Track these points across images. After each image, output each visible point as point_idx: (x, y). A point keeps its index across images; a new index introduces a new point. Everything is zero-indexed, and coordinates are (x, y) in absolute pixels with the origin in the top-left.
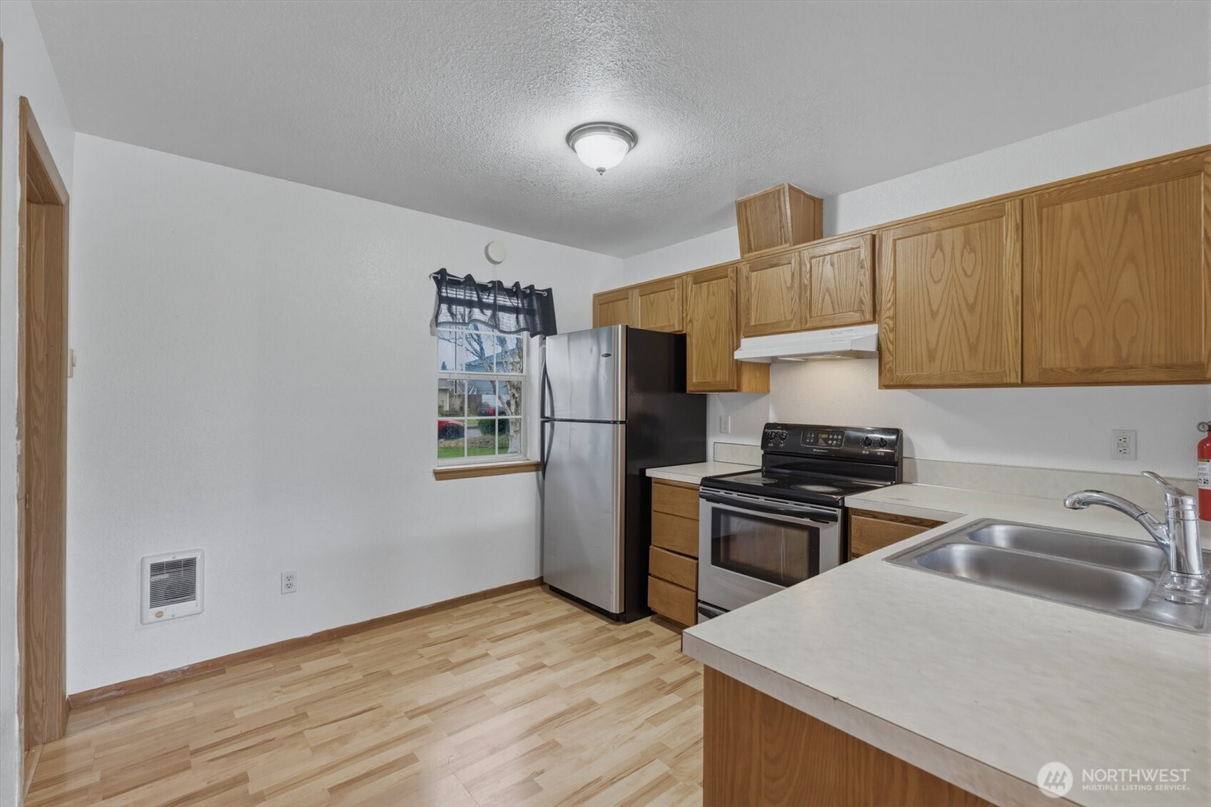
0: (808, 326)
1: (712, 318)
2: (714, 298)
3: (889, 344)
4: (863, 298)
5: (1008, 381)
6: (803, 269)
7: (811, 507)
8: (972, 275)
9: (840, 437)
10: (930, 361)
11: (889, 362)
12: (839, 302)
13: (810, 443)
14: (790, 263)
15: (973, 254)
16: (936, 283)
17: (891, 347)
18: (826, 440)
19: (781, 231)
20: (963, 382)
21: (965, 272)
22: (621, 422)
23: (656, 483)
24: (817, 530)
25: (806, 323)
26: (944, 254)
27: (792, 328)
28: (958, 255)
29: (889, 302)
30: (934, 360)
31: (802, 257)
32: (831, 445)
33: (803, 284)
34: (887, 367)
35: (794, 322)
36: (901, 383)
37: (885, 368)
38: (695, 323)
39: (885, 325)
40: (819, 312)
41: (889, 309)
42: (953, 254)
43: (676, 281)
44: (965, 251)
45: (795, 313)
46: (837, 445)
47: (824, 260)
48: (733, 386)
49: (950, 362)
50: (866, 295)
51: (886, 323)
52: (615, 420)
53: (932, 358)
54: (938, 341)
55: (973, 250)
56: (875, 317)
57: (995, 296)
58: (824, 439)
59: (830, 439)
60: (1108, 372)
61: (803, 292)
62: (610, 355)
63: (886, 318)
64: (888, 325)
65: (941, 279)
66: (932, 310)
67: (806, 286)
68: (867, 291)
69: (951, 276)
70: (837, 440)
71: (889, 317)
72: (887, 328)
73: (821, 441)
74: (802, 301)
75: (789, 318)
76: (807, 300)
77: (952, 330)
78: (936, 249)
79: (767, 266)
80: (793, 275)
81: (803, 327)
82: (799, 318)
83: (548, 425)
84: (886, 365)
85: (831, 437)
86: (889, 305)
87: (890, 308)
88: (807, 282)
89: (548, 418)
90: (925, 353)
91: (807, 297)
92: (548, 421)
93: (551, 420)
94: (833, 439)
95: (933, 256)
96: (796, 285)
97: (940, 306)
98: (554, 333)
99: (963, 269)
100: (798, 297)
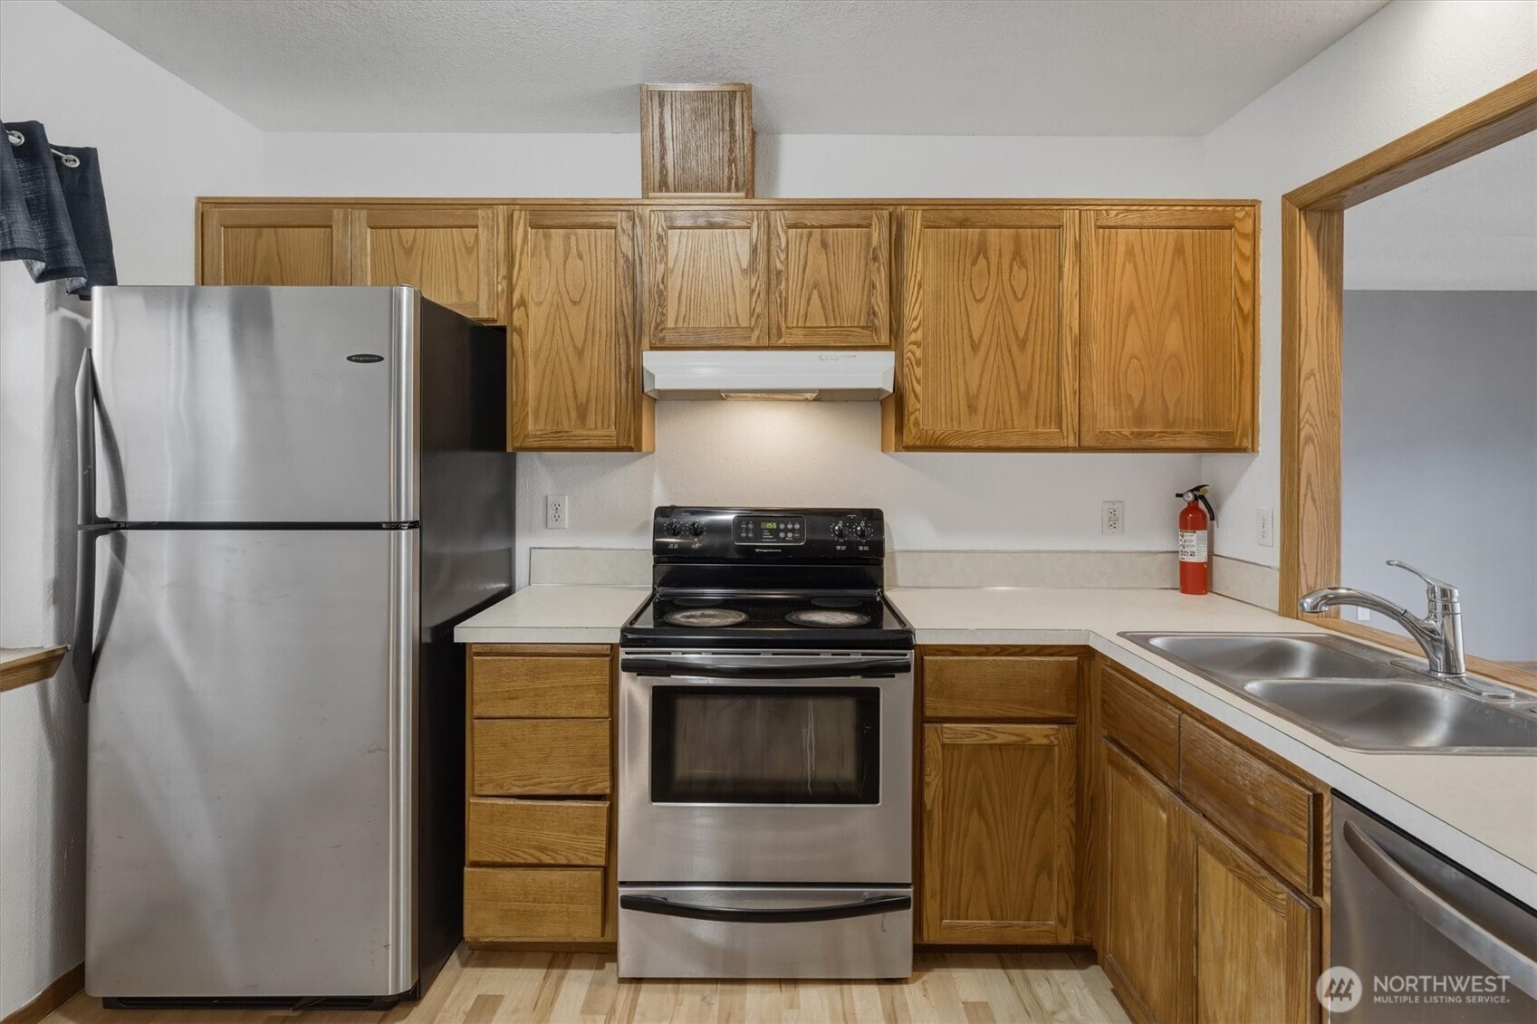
0: (780, 342)
1: (574, 303)
2: (580, 263)
3: (915, 383)
4: (877, 309)
5: (1066, 445)
6: (774, 242)
7: (863, 654)
8: (1023, 298)
9: (797, 526)
10: (970, 413)
11: (916, 411)
12: (836, 309)
13: (747, 539)
14: (749, 228)
15: (1024, 271)
16: (978, 301)
17: (918, 388)
18: (775, 532)
19: (730, 166)
20: (1014, 445)
21: (1014, 293)
22: (413, 525)
23: (478, 654)
24: (875, 692)
25: (780, 335)
26: (988, 263)
27: (753, 342)
28: (1006, 267)
29: (915, 319)
30: (976, 411)
31: (773, 224)
32: (784, 540)
33: (772, 268)
34: (912, 418)
35: (757, 332)
36: (932, 443)
37: (909, 420)
38: (532, 308)
39: (910, 354)
40: (801, 321)
41: (915, 330)
42: (1000, 263)
43: (481, 212)
44: (1015, 263)
45: (758, 316)
46: (795, 540)
47: (810, 235)
48: (629, 441)
49: (995, 415)
50: (880, 303)
51: (910, 351)
52: (394, 519)
53: (972, 409)
54: (980, 385)
55: (1023, 264)
56: (895, 340)
57: (1050, 332)
58: (771, 531)
59: (782, 531)
60: (1159, 437)
61: (774, 282)
62: (381, 359)
63: (911, 343)
64: (913, 354)
65: (984, 297)
66: (973, 341)
67: (779, 273)
68: (882, 297)
69: (996, 296)
70: (793, 531)
71: (915, 343)
72: (912, 357)
73: (767, 535)
74: (772, 297)
75: (744, 323)
76: (780, 297)
77: (998, 372)
78: (979, 254)
79: (704, 224)
80: (754, 250)
81: (774, 342)
82: (766, 326)
83: (103, 545)
84: (909, 415)
85: (782, 526)
86: (915, 324)
87: (918, 327)
88: (779, 266)
89: (106, 521)
90: (963, 403)
91: (781, 293)
92: (104, 532)
93: (116, 528)
94: (786, 531)
95: (974, 263)
96: (761, 265)
97: (982, 335)
98: (109, 279)
99: (1012, 287)
100: (764, 286)
